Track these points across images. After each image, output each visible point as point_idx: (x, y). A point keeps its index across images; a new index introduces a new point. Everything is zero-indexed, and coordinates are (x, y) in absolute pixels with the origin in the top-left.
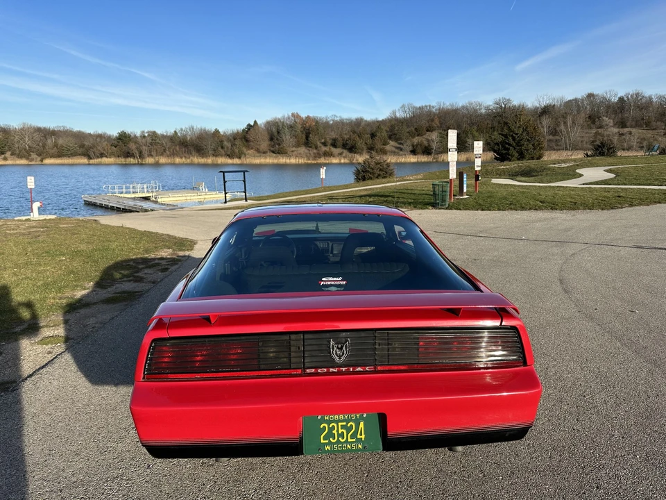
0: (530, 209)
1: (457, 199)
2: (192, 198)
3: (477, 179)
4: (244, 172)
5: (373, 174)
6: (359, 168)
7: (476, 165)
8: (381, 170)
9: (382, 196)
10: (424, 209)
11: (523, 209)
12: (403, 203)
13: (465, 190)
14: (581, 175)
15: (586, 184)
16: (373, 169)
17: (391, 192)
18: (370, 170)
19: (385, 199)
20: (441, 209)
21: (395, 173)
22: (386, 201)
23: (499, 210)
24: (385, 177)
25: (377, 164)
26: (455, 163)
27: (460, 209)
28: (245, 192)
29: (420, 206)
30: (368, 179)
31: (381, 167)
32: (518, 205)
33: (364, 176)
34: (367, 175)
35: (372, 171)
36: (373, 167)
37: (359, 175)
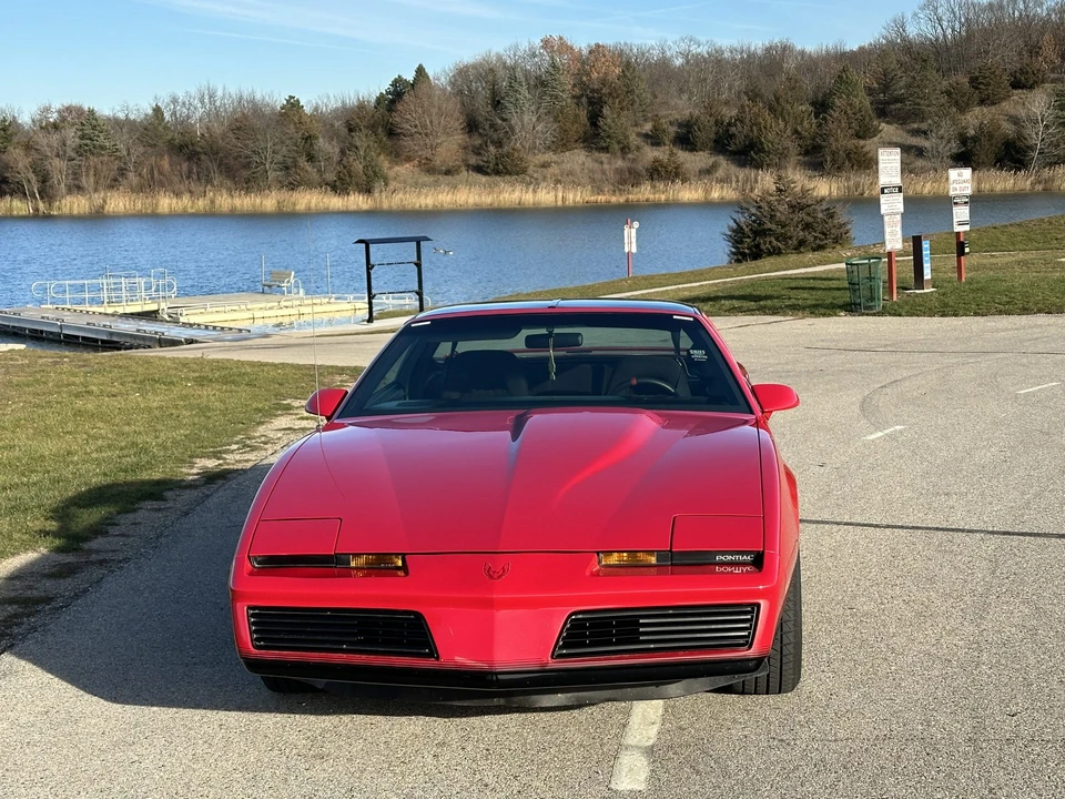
0: (1039, 311)
1: (908, 295)
2: (267, 313)
3: (961, 252)
4: (418, 241)
5: (784, 238)
6: (742, 219)
7: (955, 220)
8: (807, 226)
10: (830, 315)
11: (1025, 311)
13: (927, 275)
16: (784, 225)
18: (774, 227)
20: (863, 315)
21: (852, 234)
23: (976, 314)
24: (820, 248)
25: (796, 207)
26: (899, 217)
27: (900, 315)
28: (420, 294)
29: (823, 311)
30: (770, 254)
31: (810, 220)
33: (757, 246)
34: (766, 243)
35: (780, 230)
36: (783, 218)
37: (742, 242)
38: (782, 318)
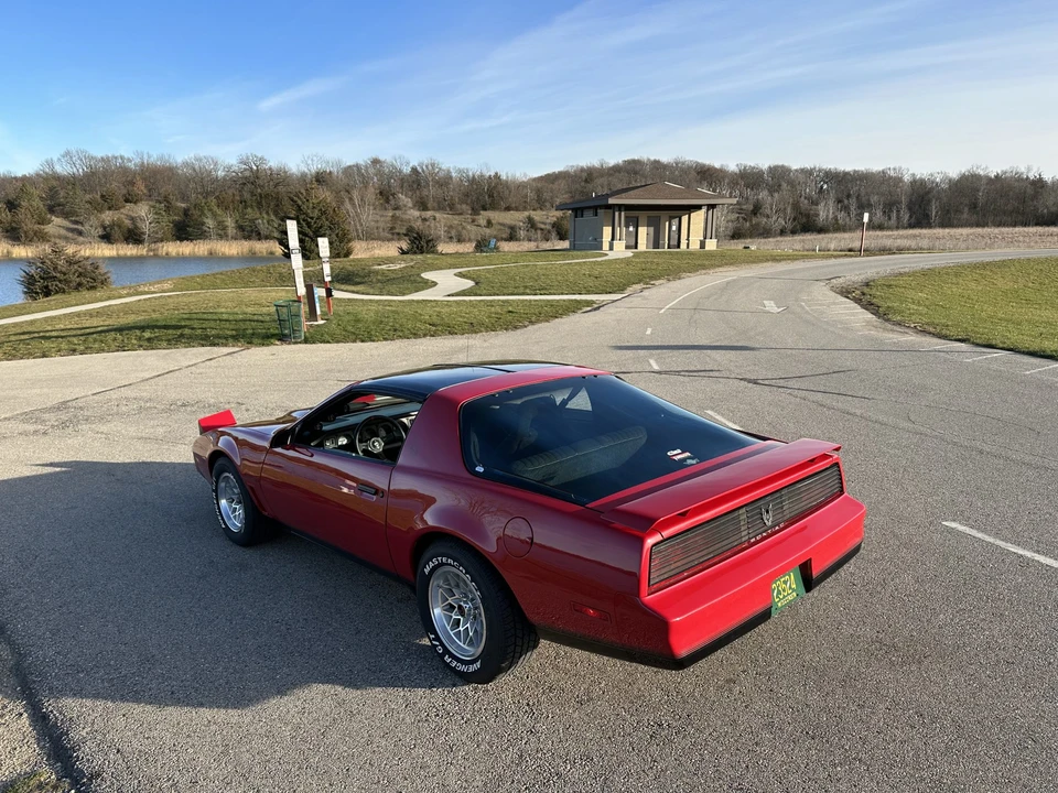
0: (425, 336)
1: (312, 326)
3: (329, 295)
5: (67, 282)
6: (31, 270)
7: (325, 273)
8: (80, 275)
9: (166, 327)
10: (268, 345)
11: (414, 335)
12: (218, 337)
13: (319, 312)
14: (435, 284)
15: (452, 295)
16: (65, 274)
17: (180, 320)
18: (58, 275)
19: (179, 332)
20: (296, 343)
22: (182, 335)
23: (385, 339)
24: (93, 288)
25: (71, 262)
29: (260, 341)
30: (57, 292)
31: (80, 270)
32: (407, 332)
33: (47, 287)
34: (52, 285)
35: (62, 277)
36: (64, 269)
37: (34, 285)
38: (237, 349)
